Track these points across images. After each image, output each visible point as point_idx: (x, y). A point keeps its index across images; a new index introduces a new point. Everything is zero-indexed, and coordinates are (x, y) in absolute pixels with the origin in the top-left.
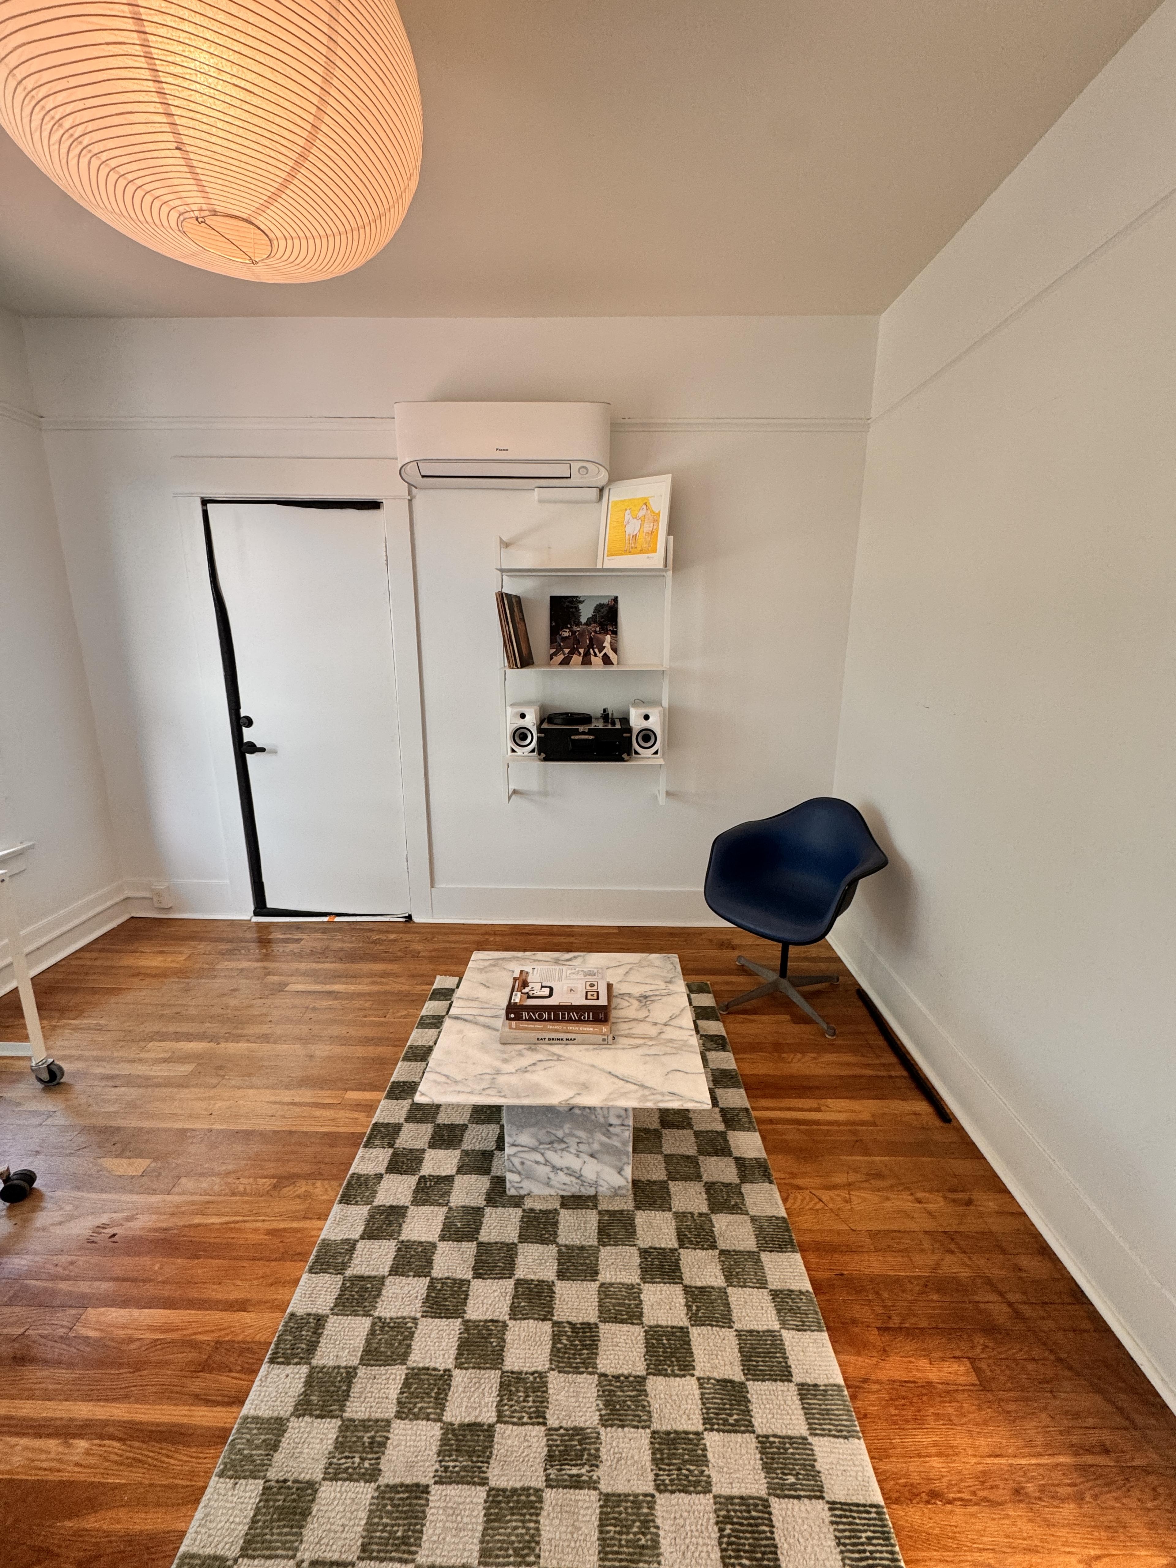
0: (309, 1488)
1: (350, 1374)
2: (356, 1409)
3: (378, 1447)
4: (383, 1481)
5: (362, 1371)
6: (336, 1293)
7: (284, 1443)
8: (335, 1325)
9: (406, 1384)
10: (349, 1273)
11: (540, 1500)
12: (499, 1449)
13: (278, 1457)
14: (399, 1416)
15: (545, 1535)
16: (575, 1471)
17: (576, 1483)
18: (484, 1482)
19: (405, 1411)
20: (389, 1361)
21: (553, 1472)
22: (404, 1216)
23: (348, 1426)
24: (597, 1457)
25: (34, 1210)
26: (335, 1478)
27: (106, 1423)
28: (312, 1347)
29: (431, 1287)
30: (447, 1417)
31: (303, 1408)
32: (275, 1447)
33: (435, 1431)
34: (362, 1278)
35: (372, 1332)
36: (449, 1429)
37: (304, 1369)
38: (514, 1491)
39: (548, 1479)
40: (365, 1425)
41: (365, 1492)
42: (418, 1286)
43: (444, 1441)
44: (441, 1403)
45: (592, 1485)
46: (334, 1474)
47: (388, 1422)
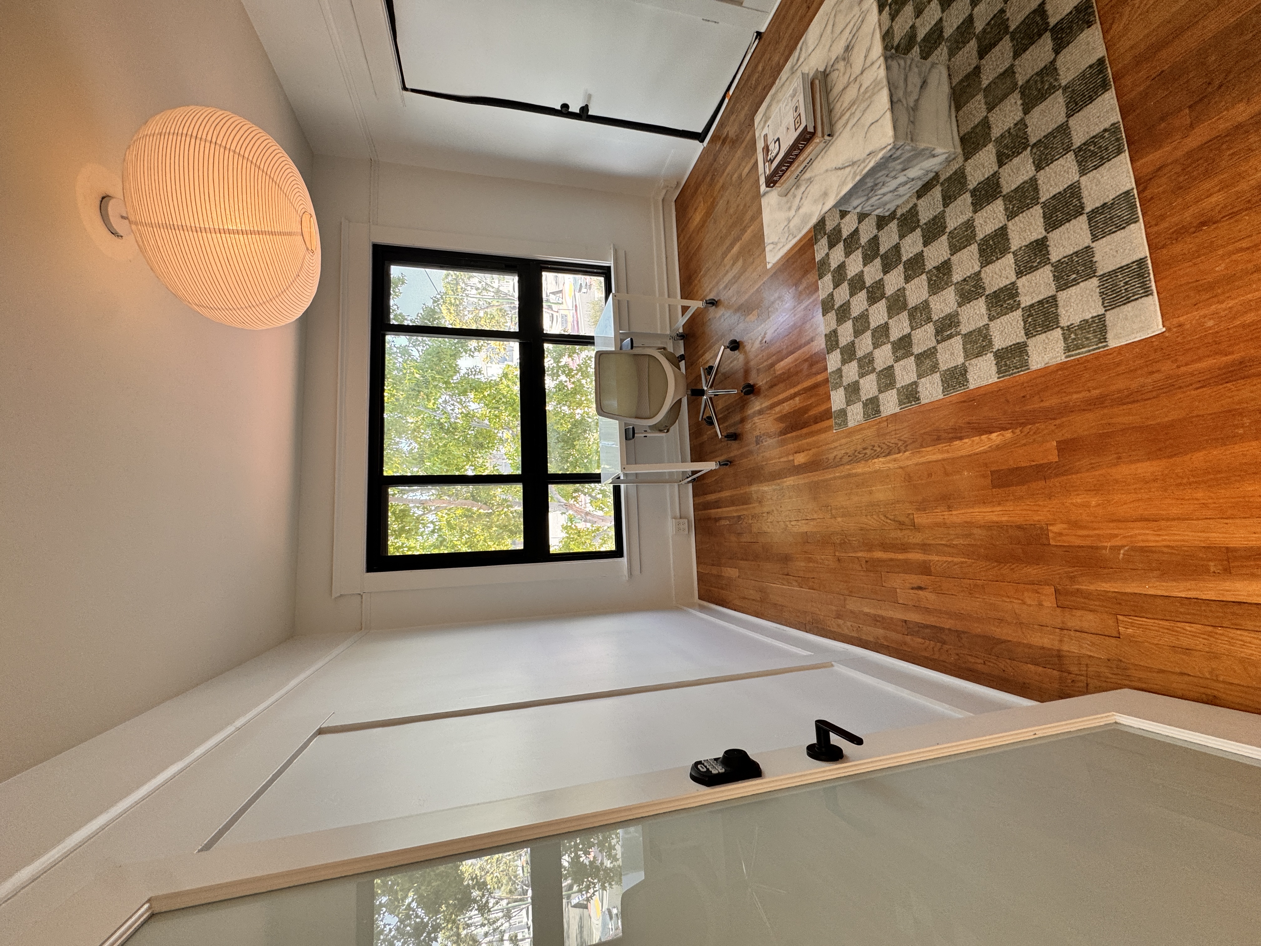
0: (857, 382)
1: (853, 343)
2: (860, 354)
3: (871, 361)
4: (877, 371)
5: (856, 341)
6: (835, 317)
7: (843, 374)
8: (840, 330)
9: (873, 336)
10: (836, 307)
11: (936, 350)
12: (915, 341)
13: (844, 378)
14: (874, 348)
15: (940, 361)
16: (949, 332)
17: (950, 337)
18: (912, 354)
19: (876, 346)
20: (863, 332)
21: (939, 338)
22: (845, 266)
23: (860, 360)
24: (958, 323)
25: (744, 347)
26: (863, 376)
27: (799, 391)
28: (837, 343)
29: (868, 292)
30: (892, 339)
31: (844, 362)
32: (841, 377)
33: (889, 346)
34: (841, 306)
35: (854, 325)
36: (893, 344)
37: (838, 350)
38: (925, 352)
39: (937, 341)
40: (865, 357)
41: (873, 377)
42: (863, 295)
43: (893, 348)
44: (887, 336)
45: (958, 334)
46: (862, 375)
47: (872, 352)
